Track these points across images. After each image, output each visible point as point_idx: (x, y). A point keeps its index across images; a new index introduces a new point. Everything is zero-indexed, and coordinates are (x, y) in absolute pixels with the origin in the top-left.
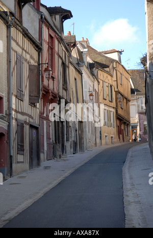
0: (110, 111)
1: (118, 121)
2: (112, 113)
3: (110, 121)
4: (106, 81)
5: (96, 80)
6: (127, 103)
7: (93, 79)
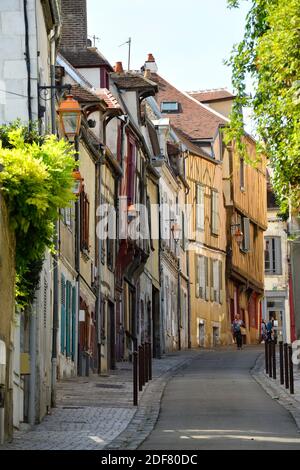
0: (213, 261)
1: (232, 287)
2: (216, 266)
3: (212, 286)
4: (204, 182)
5: (182, 185)
6: (255, 235)
7: (175, 186)
